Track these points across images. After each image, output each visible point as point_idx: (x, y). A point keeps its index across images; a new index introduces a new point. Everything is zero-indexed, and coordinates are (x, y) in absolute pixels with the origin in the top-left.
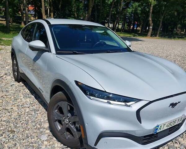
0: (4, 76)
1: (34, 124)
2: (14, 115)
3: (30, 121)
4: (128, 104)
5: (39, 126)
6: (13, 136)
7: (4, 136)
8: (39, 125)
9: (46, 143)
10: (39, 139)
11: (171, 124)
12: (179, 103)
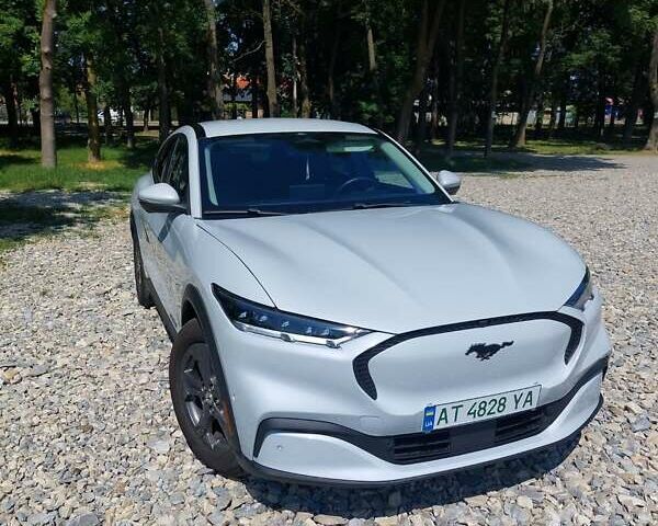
0: (114, 292)
1: (148, 414)
2: (107, 390)
3: (142, 407)
4: (336, 342)
5: (160, 420)
6: (86, 439)
7: (63, 438)
8: (162, 416)
9: (161, 459)
10: (147, 451)
11: (488, 408)
12: (506, 347)
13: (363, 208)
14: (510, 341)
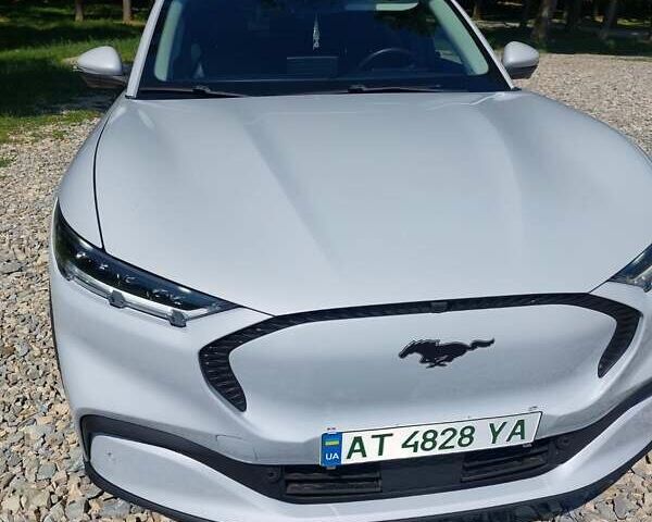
11: (440, 440)
12: (479, 349)
13: (361, 92)
14: (487, 339)
